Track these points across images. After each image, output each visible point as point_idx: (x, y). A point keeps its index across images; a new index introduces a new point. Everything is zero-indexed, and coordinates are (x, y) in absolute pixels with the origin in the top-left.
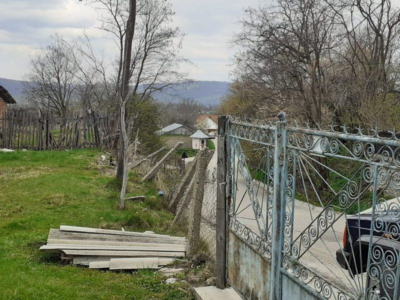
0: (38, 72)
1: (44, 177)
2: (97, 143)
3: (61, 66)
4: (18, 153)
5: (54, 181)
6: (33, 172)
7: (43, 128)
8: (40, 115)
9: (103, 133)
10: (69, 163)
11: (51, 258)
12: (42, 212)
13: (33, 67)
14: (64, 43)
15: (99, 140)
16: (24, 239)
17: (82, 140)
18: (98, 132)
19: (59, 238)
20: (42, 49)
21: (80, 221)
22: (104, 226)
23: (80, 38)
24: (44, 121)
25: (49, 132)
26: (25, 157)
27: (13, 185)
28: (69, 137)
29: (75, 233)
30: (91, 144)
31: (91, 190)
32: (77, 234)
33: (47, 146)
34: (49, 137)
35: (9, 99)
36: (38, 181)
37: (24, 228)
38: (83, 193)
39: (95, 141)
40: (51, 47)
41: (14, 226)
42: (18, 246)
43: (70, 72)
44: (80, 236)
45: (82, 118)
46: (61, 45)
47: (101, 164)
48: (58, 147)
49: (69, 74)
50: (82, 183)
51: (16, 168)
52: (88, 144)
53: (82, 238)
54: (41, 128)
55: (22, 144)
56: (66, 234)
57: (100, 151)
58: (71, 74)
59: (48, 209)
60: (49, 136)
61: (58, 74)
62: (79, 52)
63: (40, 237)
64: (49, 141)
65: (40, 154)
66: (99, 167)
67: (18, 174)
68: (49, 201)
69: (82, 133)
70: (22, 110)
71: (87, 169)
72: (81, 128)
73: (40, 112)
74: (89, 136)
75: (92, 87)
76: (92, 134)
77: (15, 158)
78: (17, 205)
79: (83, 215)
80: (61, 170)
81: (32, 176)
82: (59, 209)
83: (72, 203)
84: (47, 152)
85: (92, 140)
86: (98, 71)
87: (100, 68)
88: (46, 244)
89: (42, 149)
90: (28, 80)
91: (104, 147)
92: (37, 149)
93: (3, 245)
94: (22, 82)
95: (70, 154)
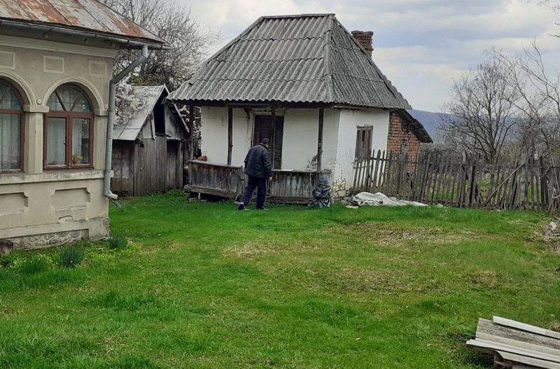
0: (462, 100)
1: (468, 245)
2: (544, 204)
3: (495, 92)
4: (432, 208)
5: (481, 252)
6: (453, 237)
7: (467, 178)
8: (464, 159)
9: (555, 190)
10: (503, 229)
11: (480, 359)
12: (465, 293)
13: (456, 94)
14: (503, 60)
15: (547, 199)
16: (443, 326)
17: (521, 197)
18: (546, 188)
19: (492, 334)
20: (471, 69)
21: (519, 314)
22: (556, 327)
23: (526, 52)
24: (470, 168)
25: (474, 184)
26: (442, 215)
27: (426, 250)
28: (502, 192)
29: (515, 331)
30: (535, 204)
31: (535, 271)
32: (518, 332)
33: (470, 202)
34: (474, 191)
35: (423, 136)
36: (460, 249)
37: (442, 312)
38: (524, 275)
39: (540, 200)
40: (483, 66)
41: (428, 306)
42: (435, 335)
43: (508, 100)
44: (522, 336)
45: (524, 166)
46: (497, 62)
47: (549, 235)
48: (487, 205)
49: (505, 103)
50: (522, 259)
51: (430, 229)
52: (530, 204)
53: (525, 340)
54: (465, 178)
55: (437, 198)
56: (502, 330)
57: (548, 215)
58: (508, 103)
59: (473, 289)
60: (474, 188)
61: (490, 102)
62: (523, 71)
63: (463, 327)
64: (473, 196)
65: (461, 212)
66: (546, 238)
67: (432, 236)
68: (474, 279)
69: (523, 187)
70: (437, 152)
71: (528, 240)
72: (522, 180)
73: (464, 155)
74: (533, 193)
75: (539, 121)
76: (538, 190)
77: (429, 215)
78: (433, 278)
79: (524, 307)
80: (492, 237)
81: (451, 241)
82: (489, 293)
83: (507, 286)
84: (472, 211)
85: (537, 198)
86: (549, 98)
87: (553, 94)
88: (474, 338)
89: (464, 206)
90: (448, 112)
91: (554, 209)
92: (457, 205)
93: (417, 329)
94: (439, 114)
95: (503, 215)
